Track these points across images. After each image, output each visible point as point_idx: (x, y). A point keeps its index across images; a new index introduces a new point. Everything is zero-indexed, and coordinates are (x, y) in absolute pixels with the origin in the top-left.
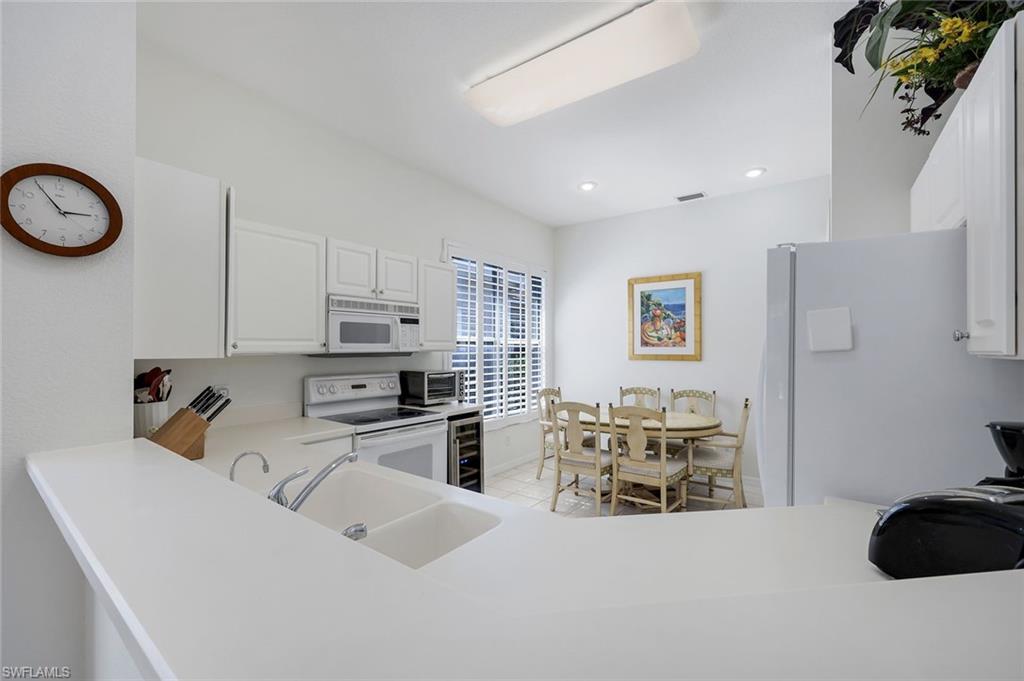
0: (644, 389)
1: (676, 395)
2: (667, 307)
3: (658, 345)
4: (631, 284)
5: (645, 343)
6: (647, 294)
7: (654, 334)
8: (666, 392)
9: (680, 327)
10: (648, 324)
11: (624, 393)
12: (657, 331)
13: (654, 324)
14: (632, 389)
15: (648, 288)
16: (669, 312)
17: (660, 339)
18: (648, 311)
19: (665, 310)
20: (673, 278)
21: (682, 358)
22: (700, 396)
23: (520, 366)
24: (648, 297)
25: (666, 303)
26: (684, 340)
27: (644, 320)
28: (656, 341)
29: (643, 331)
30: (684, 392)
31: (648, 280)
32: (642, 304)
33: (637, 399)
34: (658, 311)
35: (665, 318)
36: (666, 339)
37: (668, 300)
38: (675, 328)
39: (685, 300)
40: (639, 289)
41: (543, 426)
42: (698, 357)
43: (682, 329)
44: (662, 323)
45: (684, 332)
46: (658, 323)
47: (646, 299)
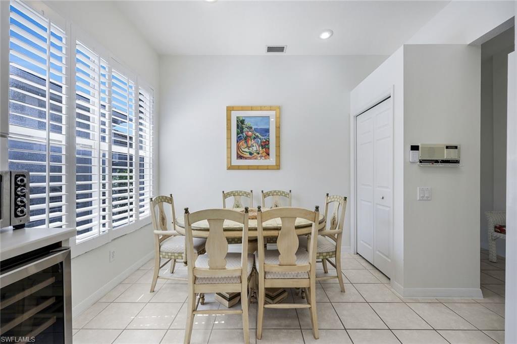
0: (241, 192)
1: (265, 195)
2: (256, 130)
3: (250, 158)
4: (230, 109)
5: (240, 157)
6: (241, 119)
7: (246, 150)
8: (257, 193)
9: (265, 145)
10: (242, 143)
11: (226, 195)
12: (248, 147)
13: (246, 142)
14: (232, 192)
15: (242, 114)
16: (257, 134)
17: (251, 154)
18: (242, 132)
19: (255, 133)
20: (261, 108)
21: (267, 168)
22: (281, 195)
23: (128, 174)
24: (242, 122)
25: (256, 127)
26: (269, 155)
27: (239, 139)
28: (248, 155)
29: (238, 148)
30: (271, 192)
31: (243, 108)
32: (238, 126)
33: (235, 200)
34: (250, 133)
35: (255, 138)
36: (255, 154)
37: (257, 125)
38: (262, 146)
39: (269, 125)
40: (235, 115)
41: (158, 235)
42: (278, 167)
43: (267, 146)
44: (253, 142)
45: (269, 149)
46: (250, 142)
47: (241, 123)
